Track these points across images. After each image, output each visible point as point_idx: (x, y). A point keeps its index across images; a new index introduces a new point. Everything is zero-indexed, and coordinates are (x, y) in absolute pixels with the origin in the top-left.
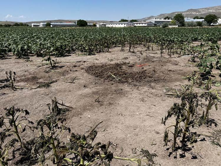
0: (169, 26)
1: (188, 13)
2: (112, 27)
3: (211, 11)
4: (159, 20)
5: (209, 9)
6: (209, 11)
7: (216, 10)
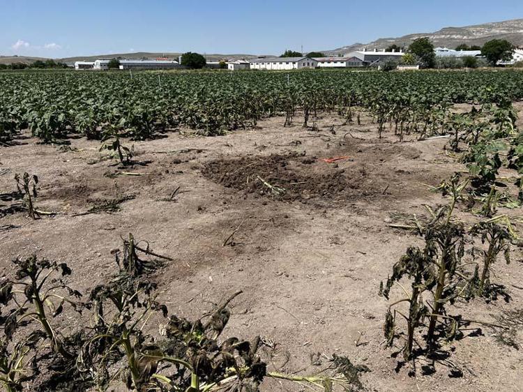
0: (398, 67)
1: (443, 36)
2: (265, 70)
3: (498, 31)
4: (374, 53)
5: (490, 27)
6: (493, 31)
7: (508, 30)
